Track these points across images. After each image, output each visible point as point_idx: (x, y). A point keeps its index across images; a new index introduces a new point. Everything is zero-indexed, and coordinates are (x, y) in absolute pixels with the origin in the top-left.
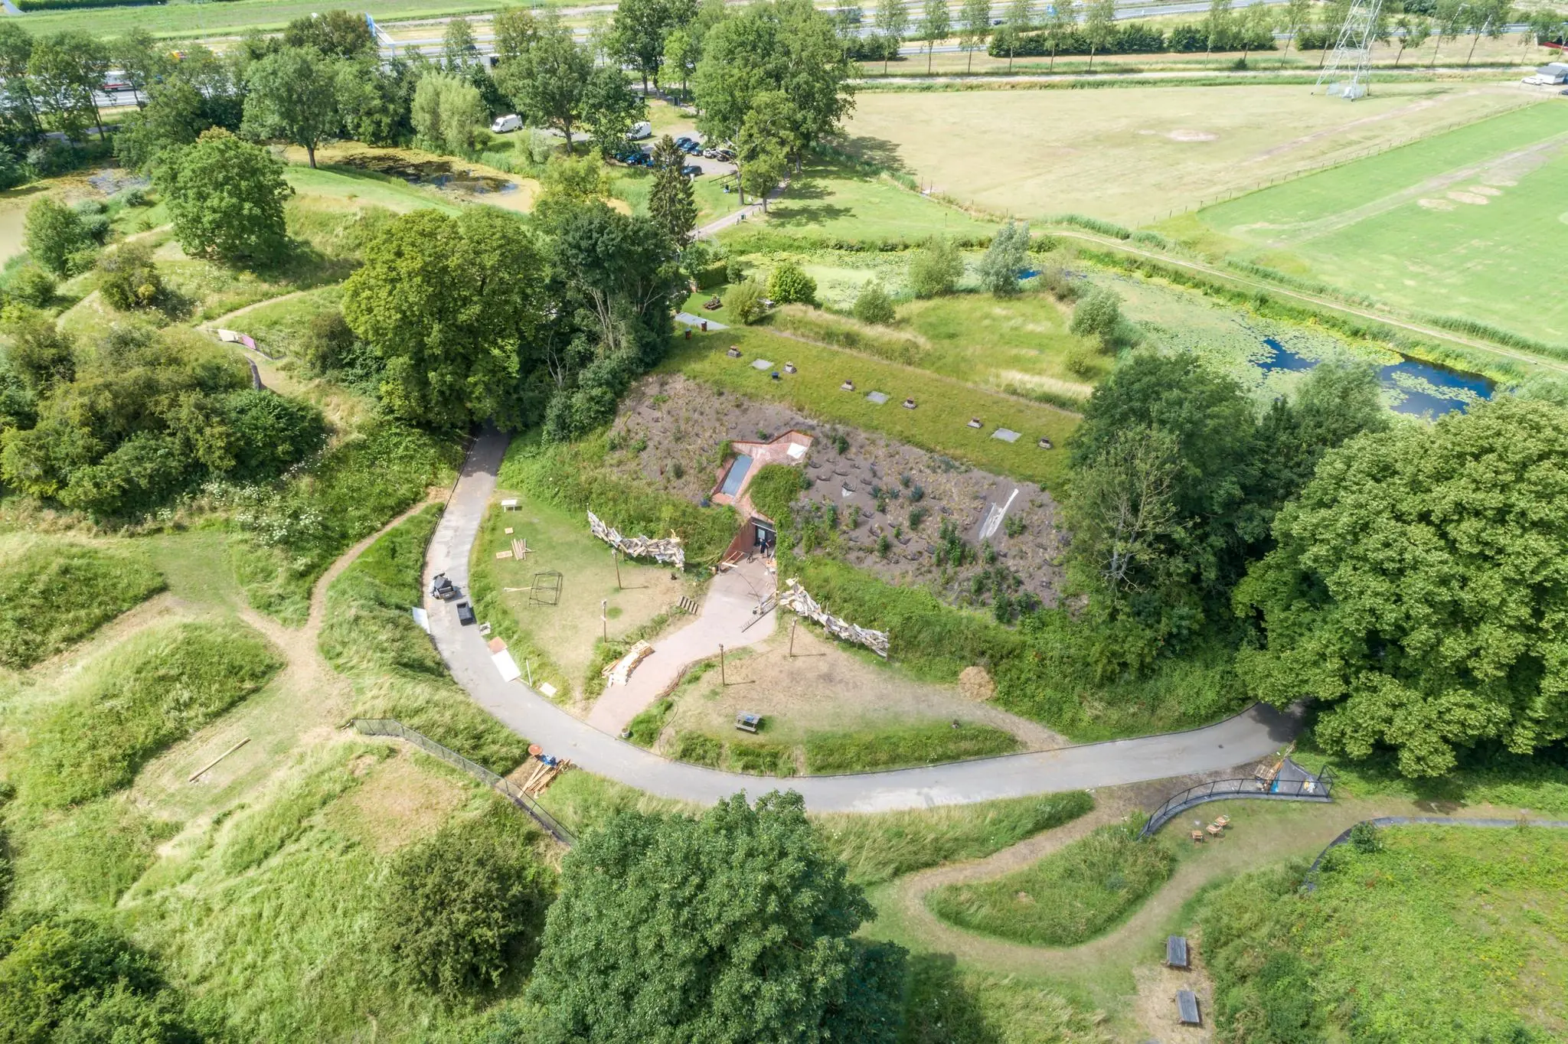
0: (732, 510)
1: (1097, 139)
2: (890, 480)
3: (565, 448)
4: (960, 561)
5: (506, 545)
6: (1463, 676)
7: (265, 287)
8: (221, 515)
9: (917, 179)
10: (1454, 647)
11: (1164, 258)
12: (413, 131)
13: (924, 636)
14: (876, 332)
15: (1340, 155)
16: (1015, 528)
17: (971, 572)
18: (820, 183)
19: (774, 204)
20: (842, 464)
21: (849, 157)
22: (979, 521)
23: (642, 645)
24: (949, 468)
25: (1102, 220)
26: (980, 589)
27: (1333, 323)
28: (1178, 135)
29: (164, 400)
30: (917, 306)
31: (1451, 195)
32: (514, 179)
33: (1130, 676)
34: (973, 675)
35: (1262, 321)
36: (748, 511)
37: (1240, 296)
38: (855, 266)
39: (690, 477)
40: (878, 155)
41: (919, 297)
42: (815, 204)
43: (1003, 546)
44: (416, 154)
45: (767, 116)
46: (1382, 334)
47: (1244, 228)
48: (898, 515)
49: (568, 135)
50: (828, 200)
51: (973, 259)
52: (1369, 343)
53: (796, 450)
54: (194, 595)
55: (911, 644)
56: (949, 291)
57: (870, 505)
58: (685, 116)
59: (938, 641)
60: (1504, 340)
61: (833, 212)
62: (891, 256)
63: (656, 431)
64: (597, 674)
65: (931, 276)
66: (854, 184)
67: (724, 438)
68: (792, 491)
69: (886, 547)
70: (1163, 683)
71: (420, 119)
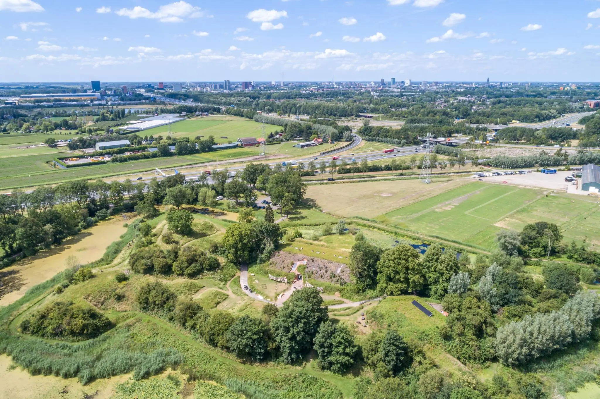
0: (294, 273)
1: (364, 197)
2: (321, 266)
3: (261, 265)
4: (334, 277)
5: (254, 281)
6: (399, 281)
7: (190, 239)
8: (208, 276)
9: (321, 209)
10: (397, 277)
11: (377, 225)
12: (198, 201)
13: (329, 289)
14: (316, 242)
15: (419, 199)
16: (343, 271)
17: (335, 279)
18: (299, 210)
19: (290, 216)
20: (313, 263)
21: (305, 204)
22: (336, 271)
23: (282, 293)
24: (331, 263)
25: (363, 217)
26: (337, 281)
27: (410, 237)
28: (384, 195)
29: (198, 257)
30: (324, 237)
31: (443, 208)
32: (225, 212)
33: (361, 291)
34: (337, 293)
35: (395, 237)
36: (297, 273)
37: (392, 233)
38: (309, 229)
39: (286, 268)
40: (312, 203)
41: (324, 235)
42: (298, 216)
43: (341, 274)
44: (199, 207)
45: (288, 198)
46: (419, 239)
47: (395, 217)
48: (323, 271)
49: (237, 200)
50: (301, 215)
51: (335, 227)
52: (416, 241)
53: (305, 262)
54: (208, 287)
55: (327, 290)
56: (330, 234)
57: (318, 270)
58: (262, 194)
59: (331, 289)
60: (442, 239)
61: (303, 218)
62: (317, 227)
63: (279, 261)
64: (276, 297)
65: (326, 231)
66: (307, 210)
67: (291, 261)
68: (304, 269)
69: (322, 276)
70: (366, 293)
71: (200, 198)
